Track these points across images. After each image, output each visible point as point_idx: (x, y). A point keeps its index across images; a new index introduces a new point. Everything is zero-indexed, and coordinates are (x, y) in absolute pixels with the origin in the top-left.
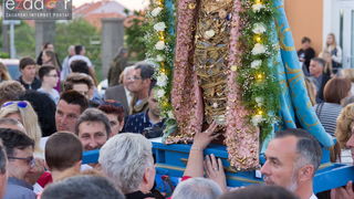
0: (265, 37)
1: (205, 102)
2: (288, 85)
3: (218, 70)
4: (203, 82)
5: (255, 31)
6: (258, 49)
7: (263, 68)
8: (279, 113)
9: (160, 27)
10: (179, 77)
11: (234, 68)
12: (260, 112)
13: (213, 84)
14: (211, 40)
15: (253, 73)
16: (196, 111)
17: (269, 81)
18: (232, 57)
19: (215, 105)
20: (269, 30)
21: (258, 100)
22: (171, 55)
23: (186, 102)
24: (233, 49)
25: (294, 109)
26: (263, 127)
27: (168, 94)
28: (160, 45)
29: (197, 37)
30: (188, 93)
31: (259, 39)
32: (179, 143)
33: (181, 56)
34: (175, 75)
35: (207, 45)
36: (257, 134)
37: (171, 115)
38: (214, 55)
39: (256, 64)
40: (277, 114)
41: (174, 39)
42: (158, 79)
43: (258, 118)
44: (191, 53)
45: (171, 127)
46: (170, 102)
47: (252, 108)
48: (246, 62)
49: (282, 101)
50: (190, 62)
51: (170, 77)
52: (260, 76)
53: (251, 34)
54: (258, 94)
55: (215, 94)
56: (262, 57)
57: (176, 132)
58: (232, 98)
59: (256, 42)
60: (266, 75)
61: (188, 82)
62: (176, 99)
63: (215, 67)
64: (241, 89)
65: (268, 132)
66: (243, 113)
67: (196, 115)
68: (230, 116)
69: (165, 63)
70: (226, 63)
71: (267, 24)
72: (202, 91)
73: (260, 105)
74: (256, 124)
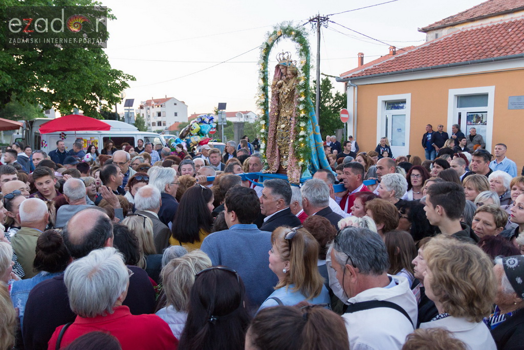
0: (305, 128)
1: (281, 156)
2: (317, 149)
3: (286, 142)
4: (280, 147)
5: (301, 125)
6: (302, 133)
7: (304, 141)
8: (310, 161)
9: (263, 122)
10: (270, 145)
11: (292, 141)
12: (302, 160)
13: (284, 148)
14: (283, 129)
15: (300, 143)
16: (277, 159)
17: (306, 147)
18: (291, 136)
19: (285, 157)
20: (307, 125)
21: (301, 155)
22: (267, 134)
23: (273, 155)
24: (292, 133)
25: (319, 160)
26: (303, 167)
27: (265, 152)
28: (263, 130)
29: (278, 127)
30: (274, 151)
31: (302, 129)
32: (269, 173)
33: (271, 136)
34: (268, 144)
35: (282, 131)
36: (300, 170)
37: (266, 161)
38: (285, 135)
39: (301, 139)
40: (310, 162)
41: (268, 128)
42: (261, 145)
43: (301, 162)
44: (275, 134)
45: (266, 166)
46: (266, 155)
47: (299, 159)
48: (297, 138)
49: (312, 156)
50: (275, 138)
51: (266, 144)
52: (302, 145)
53: (300, 126)
54: (301, 152)
55: (285, 152)
56: (303, 136)
57: (268, 168)
58: (291, 154)
59: (301, 130)
60: (305, 144)
61: (274, 147)
62: (268, 154)
63: (285, 140)
64: (295, 150)
65: (306, 169)
66: (295, 161)
67: (276, 161)
68: (290, 162)
69: (265, 138)
70: (289, 138)
71: (306, 122)
72: (279, 151)
73: (302, 157)
74: (300, 166)
